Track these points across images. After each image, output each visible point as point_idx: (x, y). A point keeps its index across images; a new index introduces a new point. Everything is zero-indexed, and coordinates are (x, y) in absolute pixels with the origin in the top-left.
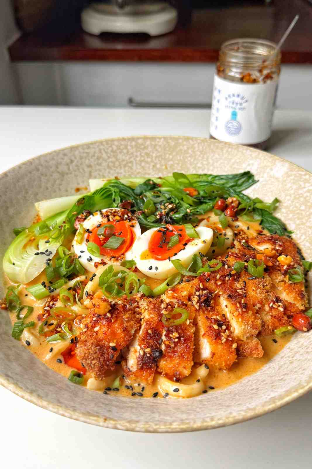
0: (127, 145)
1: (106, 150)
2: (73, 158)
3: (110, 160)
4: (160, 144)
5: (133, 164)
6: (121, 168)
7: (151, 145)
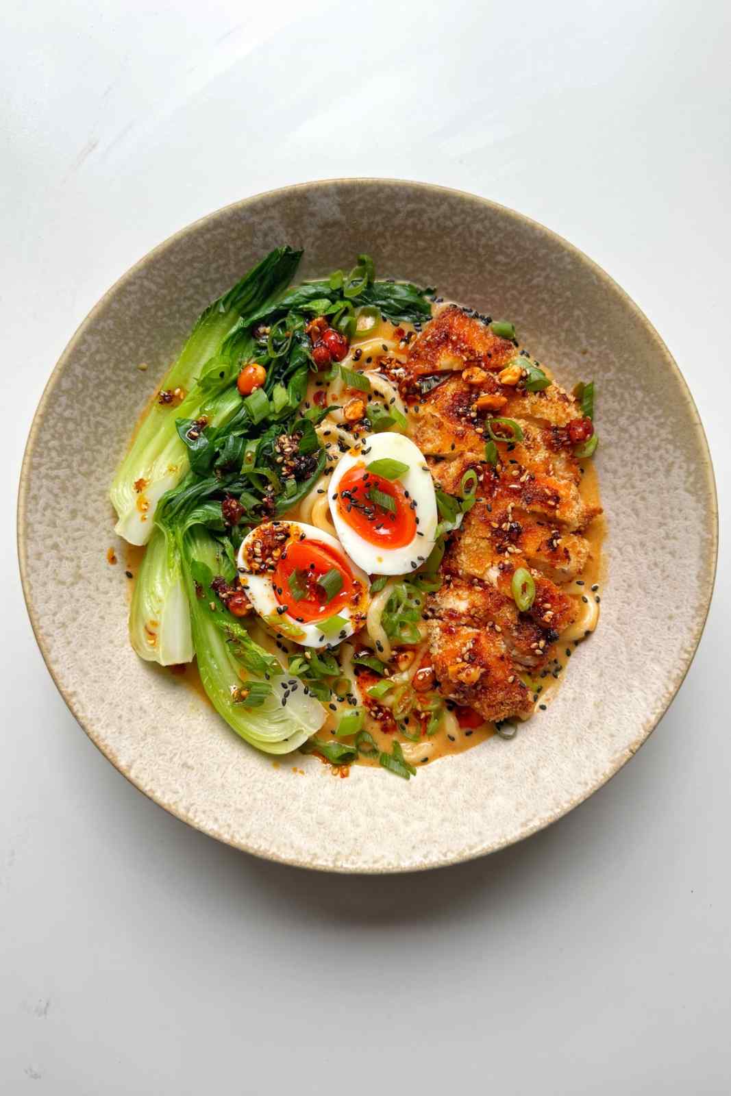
0: (61, 415)
1: (53, 465)
2: (49, 542)
3: (75, 464)
4: (94, 348)
5: (101, 424)
6: (99, 451)
7: (85, 366)
